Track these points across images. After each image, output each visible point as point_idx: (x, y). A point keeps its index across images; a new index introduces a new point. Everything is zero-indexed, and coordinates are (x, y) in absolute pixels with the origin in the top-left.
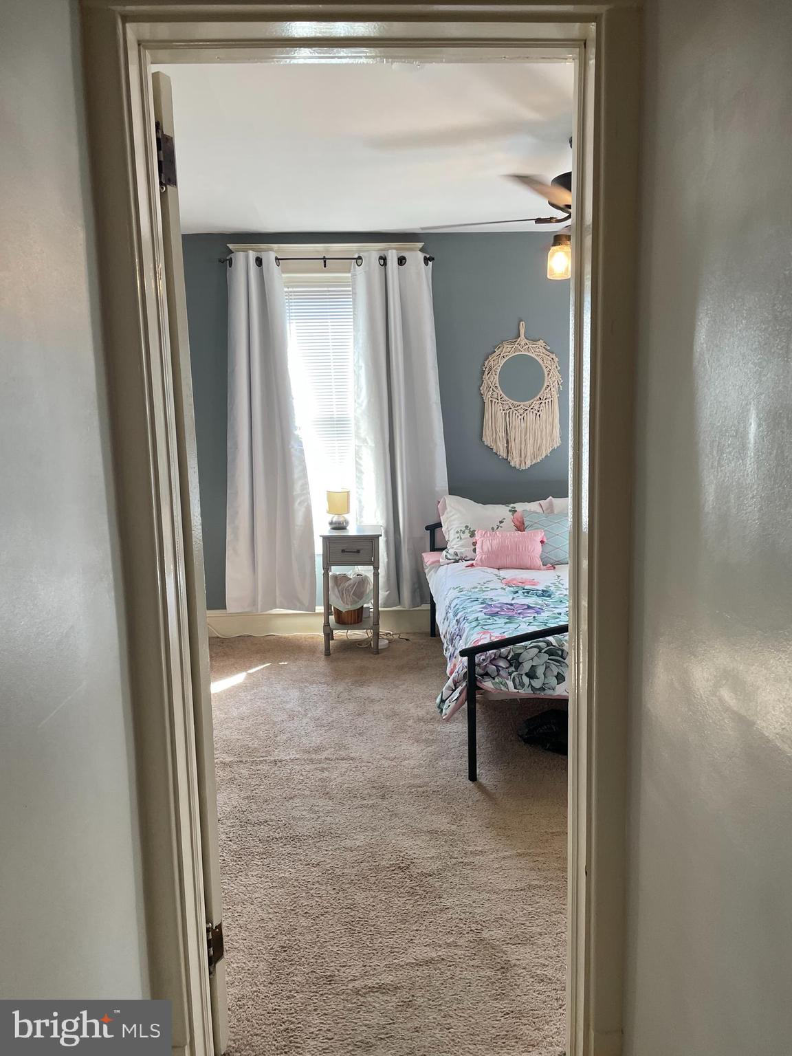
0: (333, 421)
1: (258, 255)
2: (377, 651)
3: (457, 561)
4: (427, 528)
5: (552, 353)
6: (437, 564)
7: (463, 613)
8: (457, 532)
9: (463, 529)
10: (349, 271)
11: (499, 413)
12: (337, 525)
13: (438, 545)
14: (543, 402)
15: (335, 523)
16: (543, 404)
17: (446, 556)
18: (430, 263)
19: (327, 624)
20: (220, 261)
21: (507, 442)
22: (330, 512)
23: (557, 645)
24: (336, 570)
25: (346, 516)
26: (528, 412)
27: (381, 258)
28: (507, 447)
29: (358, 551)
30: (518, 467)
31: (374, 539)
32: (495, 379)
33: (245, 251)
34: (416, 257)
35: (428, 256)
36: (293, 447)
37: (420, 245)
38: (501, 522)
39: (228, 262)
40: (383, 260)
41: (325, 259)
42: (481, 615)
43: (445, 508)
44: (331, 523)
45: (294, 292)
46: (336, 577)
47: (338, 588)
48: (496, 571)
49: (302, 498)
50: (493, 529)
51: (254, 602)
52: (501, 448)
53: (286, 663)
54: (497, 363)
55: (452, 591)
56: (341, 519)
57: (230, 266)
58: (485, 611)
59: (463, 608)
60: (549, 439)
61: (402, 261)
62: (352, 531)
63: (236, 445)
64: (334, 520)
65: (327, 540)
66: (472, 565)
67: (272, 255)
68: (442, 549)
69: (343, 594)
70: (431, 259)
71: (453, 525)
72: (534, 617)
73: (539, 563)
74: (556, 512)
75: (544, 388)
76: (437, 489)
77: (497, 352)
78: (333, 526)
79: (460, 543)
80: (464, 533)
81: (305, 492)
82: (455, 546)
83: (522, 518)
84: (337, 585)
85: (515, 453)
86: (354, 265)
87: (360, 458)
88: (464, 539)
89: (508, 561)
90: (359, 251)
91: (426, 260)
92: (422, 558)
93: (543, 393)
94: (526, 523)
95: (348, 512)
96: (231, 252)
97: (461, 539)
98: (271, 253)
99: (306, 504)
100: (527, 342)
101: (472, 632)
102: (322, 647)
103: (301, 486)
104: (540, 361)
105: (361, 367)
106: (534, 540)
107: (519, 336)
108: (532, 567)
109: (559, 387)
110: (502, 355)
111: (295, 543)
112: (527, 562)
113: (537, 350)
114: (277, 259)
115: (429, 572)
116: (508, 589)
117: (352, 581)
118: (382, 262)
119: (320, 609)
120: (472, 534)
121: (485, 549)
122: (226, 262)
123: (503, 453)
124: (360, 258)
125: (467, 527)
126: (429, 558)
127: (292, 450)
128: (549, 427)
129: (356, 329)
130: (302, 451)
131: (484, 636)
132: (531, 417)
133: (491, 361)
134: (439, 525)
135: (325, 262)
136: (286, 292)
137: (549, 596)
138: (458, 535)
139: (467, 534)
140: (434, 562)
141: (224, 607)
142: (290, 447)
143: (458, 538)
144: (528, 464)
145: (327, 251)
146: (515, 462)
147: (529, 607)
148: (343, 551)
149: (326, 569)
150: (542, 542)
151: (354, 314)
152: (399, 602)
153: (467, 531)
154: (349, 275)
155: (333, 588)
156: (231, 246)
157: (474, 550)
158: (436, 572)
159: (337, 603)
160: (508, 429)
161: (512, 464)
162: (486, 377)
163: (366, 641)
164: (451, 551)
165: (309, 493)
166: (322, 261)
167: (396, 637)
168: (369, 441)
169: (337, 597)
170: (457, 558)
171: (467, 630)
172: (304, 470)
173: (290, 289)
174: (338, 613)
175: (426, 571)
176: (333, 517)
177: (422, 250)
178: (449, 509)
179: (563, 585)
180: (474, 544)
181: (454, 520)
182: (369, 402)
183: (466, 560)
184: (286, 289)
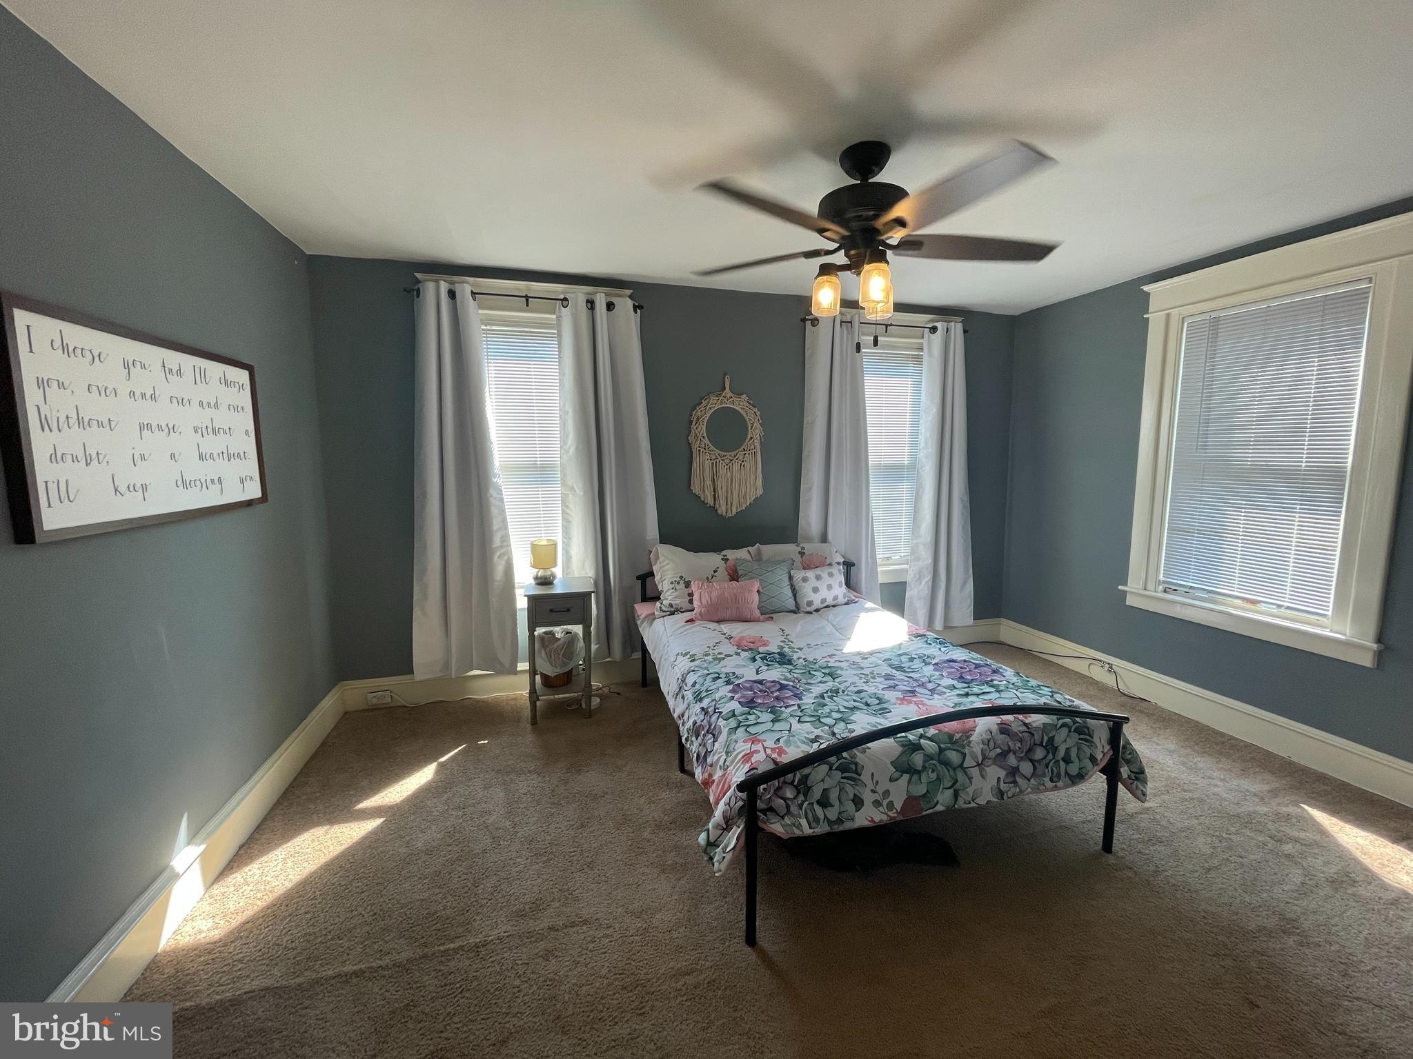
0: (537, 468)
1: (452, 287)
2: (590, 714)
3: (672, 613)
4: (638, 578)
5: (755, 407)
6: (653, 617)
7: (709, 700)
8: (672, 583)
9: (678, 579)
10: (554, 313)
11: (707, 462)
12: (543, 580)
13: (649, 593)
14: (747, 452)
15: (541, 578)
16: (747, 455)
17: (660, 607)
18: (639, 311)
19: (533, 691)
20: (405, 290)
21: (714, 492)
22: (533, 566)
23: (849, 757)
24: (540, 631)
25: (554, 570)
26: (733, 462)
27: (588, 301)
28: (714, 495)
29: (568, 610)
30: (724, 514)
31: (585, 596)
32: (703, 429)
33: (437, 281)
34: (625, 304)
35: (637, 304)
36: (492, 496)
37: (629, 292)
38: (715, 571)
39: (415, 292)
40: (591, 304)
41: (527, 298)
42: (734, 705)
43: (657, 558)
44: (536, 578)
45: (493, 330)
46: (542, 638)
47: (545, 650)
48: (716, 624)
49: (502, 551)
50: (708, 578)
51: (447, 666)
52: (709, 496)
53: (486, 742)
54: (705, 413)
55: (680, 658)
56: (548, 573)
57: (418, 295)
58: (736, 697)
59: (707, 691)
60: (752, 487)
61: (610, 306)
62: (558, 589)
63: (424, 495)
64: (539, 574)
65: (533, 600)
66: (691, 621)
67: (468, 289)
68: (657, 598)
69: (551, 656)
70: (640, 307)
71: (667, 575)
72: (799, 706)
73: (757, 613)
74: (764, 558)
75: (748, 440)
76: (648, 538)
77: (704, 403)
78: (539, 581)
79: (676, 594)
80: (678, 583)
81: (505, 544)
82: (670, 598)
83: (735, 566)
84: (544, 647)
85: (722, 501)
86: (560, 307)
87: (567, 507)
88: (679, 590)
89: (728, 614)
90: (564, 293)
91: (635, 308)
92: (633, 610)
93: (747, 444)
94: (740, 573)
95: (555, 565)
96: (418, 282)
97: (676, 589)
98: (466, 286)
99: (506, 558)
100: (732, 395)
101: (734, 737)
102: (527, 712)
103: (501, 538)
104: (744, 414)
105: (568, 412)
106: (752, 591)
107: (724, 388)
108: (752, 619)
109: (761, 439)
110: (709, 406)
111: (494, 600)
112: (747, 615)
113: (742, 404)
114: (472, 293)
115: (642, 623)
116: (744, 654)
117: (560, 642)
118: (589, 305)
119: (524, 666)
120: (688, 585)
121: (704, 601)
122: (413, 292)
123: (710, 501)
124: (565, 299)
125: (681, 577)
126: (642, 610)
127: (491, 499)
128: (752, 477)
129: (562, 373)
130: (502, 500)
131: (754, 748)
132: (736, 467)
133: (698, 412)
134: (651, 574)
135: (527, 300)
136: (483, 330)
137: (790, 662)
138: (673, 586)
139: (682, 585)
140: (647, 616)
141: (410, 670)
142: (488, 495)
143: (673, 589)
144: (734, 513)
145: (529, 289)
146: (722, 510)
147: (783, 687)
148: (551, 611)
149: (531, 629)
150: (758, 591)
151: (560, 357)
153: (682, 582)
154: (554, 317)
155: (540, 652)
156: (419, 276)
157: (691, 602)
158: (651, 624)
159: (545, 667)
160: (715, 478)
161: (720, 512)
162: (693, 427)
163: (577, 701)
164: (665, 602)
165: (510, 546)
166: (524, 299)
167: (606, 690)
168: (577, 491)
169: (544, 660)
170: (673, 609)
171: (725, 732)
172: (504, 520)
173: (488, 327)
174: (545, 678)
175: (639, 622)
176: (538, 572)
177: (631, 297)
178: (661, 559)
179: (792, 642)
180: (691, 595)
181: (667, 570)
182: (577, 447)
183: (682, 612)
184: (483, 327)
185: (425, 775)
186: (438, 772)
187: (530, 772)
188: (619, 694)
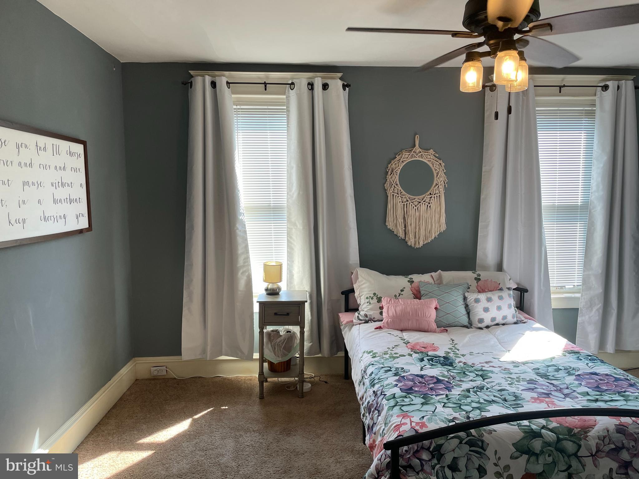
0: (271, 208)
1: (213, 79)
2: (302, 395)
3: (366, 322)
4: (343, 293)
5: (440, 159)
6: (351, 323)
7: (379, 385)
8: (367, 298)
9: (372, 295)
10: (284, 94)
11: (399, 204)
12: (271, 292)
13: (351, 306)
14: (433, 196)
15: (270, 290)
16: (433, 198)
17: (358, 317)
18: (347, 89)
19: (261, 373)
20: (183, 83)
21: (405, 227)
22: (265, 281)
23: (476, 435)
24: (269, 328)
25: (279, 284)
26: (421, 204)
27: (309, 84)
28: (405, 230)
29: (288, 314)
30: (413, 245)
31: (300, 305)
32: (395, 178)
33: (203, 76)
34: (336, 84)
35: (346, 84)
36: (238, 229)
37: (340, 75)
38: (402, 291)
39: (189, 84)
40: (311, 86)
41: (265, 84)
42: (397, 391)
43: (357, 278)
44: (267, 290)
45: (242, 109)
46: (269, 334)
47: (271, 344)
48: (399, 332)
49: (244, 269)
50: (395, 296)
51: (204, 351)
52: (400, 231)
53: (227, 407)
54: (398, 166)
55: (366, 355)
56: (275, 286)
57: (191, 87)
58: (400, 385)
59: (379, 379)
60: (437, 225)
61: (325, 87)
62: (283, 297)
63: (192, 227)
64: (269, 287)
65: (262, 305)
66: (380, 328)
67: (224, 80)
68: (356, 310)
69: (275, 348)
70: (348, 86)
71: (363, 292)
72: (447, 396)
73: (434, 326)
74: (444, 282)
75: (434, 186)
76: (350, 262)
77: (398, 158)
78: (269, 292)
79: (370, 307)
80: (372, 298)
81: (247, 264)
82: (366, 309)
83: (418, 287)
84: (270, 341)
85: (411, 236)
86: (288, 89)
87: (291, 238)
88: (372, 304)
89: (410, 325)
90: (292, 78)
91: (344, 86)
92: (338, 318)
93: (433, 189)
94: (422, 292)
95: (280, 281)
96: (192, 77)
97: (370, 303)
98: (223, 78)
99: (247, 274)
100: (421, 150)
101: (391, 413)
102: (257, 389)
103: (244, 259)
104: (431, 165)
105: (293, 167)
106: (430, 307)
107: (414, 146)
108: (429, 330)
109: (445, 186)
110: (401, 160)
111: (238, 304)
112: (424, 325)
113: (429, 157)
114: (228, 83)
115: (344, 328)
116: (415, 356)
117: (282, 338)
118: (310, 87)
119: (256, 356)
120: (379, 300)
121: (391, 314)
122: (188, 84)
123: (401, 235)
124: (293, 83)
125: (375, 294)
126: (344, 318)
127: (237, 231)
128: (437, 216)
129: (289, 139)
130: (245, 232)
131: (404, 421)
132: (423, 207)
133: (393, 165)
134: (352, 291)
135: (266, 86)
136: (235, 109)
137: (451, 364)
138: (368, 300)
139: (375, 300)
140: (348, 322)
141: (180, 354)
142: (235, 228)
143: (368, 302)
144: (421, 244)
145: (267, 78)
146: (411, 242)
147: (439, 381)
148: (276, 314)
149: (261, 328)
150: (436, 308)
151: (288, 127)
152: (320, 350)
153: (375, 298)
154: (285, 97)
155: (267, 343)
156: (192, 72)
157: (381, 313)
158: (350, 330)
159: (269, 355)
160: (406, 216)
161: (409, 244)
162: (389, 177)
163: (293, 384)
164: (362, 313)
165: (250, 265)
166: (263, 85)
167: (317, 379)
168: (298, 226)
169: (269, 350)
170: (367, 319)
171: (386, 408)
172: (246, 247)
173: (238, 107)
174: (271, 364)
175: (342, 327)
176: (268, 285)
177: (341, 79)
178: (360, 279)
179: (458, 350)
180: (381, 308)
181: (364, 288)
182: (299, 193)
183: (374, 321)
184: (235, 107)
185: (183, 426)
186: (192, 425)
187: (254, 431)
188: (326, 382)
